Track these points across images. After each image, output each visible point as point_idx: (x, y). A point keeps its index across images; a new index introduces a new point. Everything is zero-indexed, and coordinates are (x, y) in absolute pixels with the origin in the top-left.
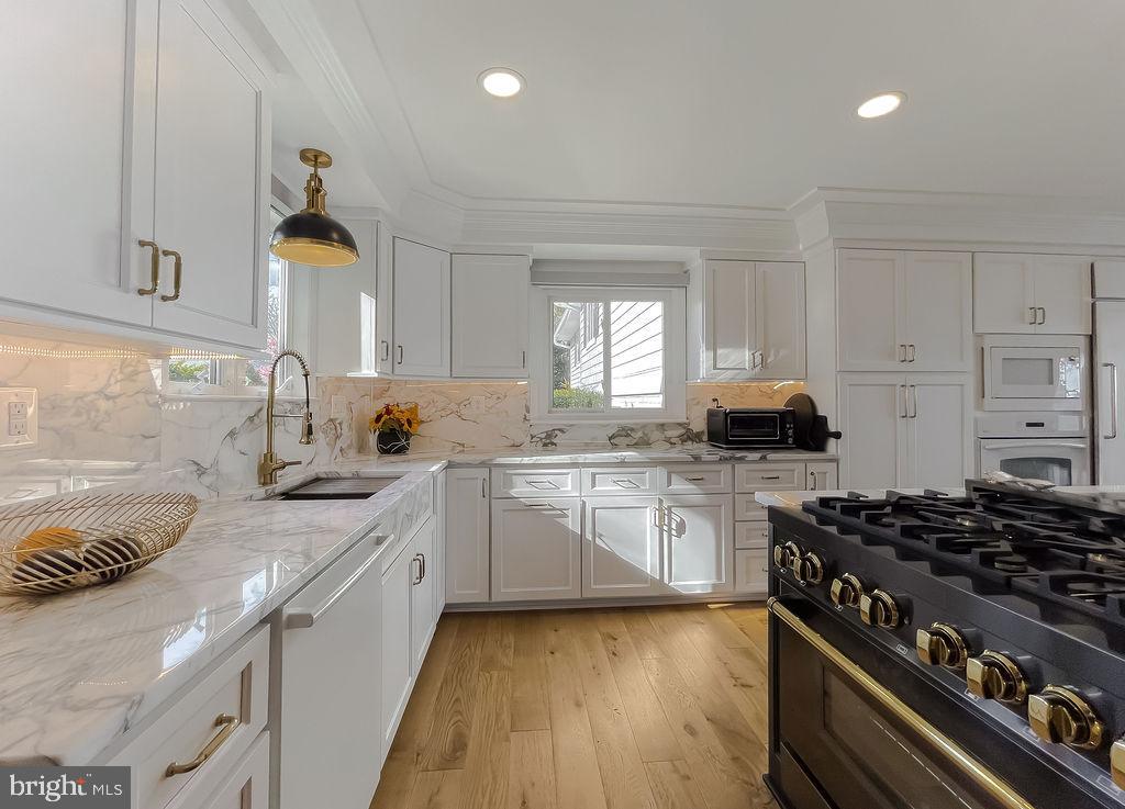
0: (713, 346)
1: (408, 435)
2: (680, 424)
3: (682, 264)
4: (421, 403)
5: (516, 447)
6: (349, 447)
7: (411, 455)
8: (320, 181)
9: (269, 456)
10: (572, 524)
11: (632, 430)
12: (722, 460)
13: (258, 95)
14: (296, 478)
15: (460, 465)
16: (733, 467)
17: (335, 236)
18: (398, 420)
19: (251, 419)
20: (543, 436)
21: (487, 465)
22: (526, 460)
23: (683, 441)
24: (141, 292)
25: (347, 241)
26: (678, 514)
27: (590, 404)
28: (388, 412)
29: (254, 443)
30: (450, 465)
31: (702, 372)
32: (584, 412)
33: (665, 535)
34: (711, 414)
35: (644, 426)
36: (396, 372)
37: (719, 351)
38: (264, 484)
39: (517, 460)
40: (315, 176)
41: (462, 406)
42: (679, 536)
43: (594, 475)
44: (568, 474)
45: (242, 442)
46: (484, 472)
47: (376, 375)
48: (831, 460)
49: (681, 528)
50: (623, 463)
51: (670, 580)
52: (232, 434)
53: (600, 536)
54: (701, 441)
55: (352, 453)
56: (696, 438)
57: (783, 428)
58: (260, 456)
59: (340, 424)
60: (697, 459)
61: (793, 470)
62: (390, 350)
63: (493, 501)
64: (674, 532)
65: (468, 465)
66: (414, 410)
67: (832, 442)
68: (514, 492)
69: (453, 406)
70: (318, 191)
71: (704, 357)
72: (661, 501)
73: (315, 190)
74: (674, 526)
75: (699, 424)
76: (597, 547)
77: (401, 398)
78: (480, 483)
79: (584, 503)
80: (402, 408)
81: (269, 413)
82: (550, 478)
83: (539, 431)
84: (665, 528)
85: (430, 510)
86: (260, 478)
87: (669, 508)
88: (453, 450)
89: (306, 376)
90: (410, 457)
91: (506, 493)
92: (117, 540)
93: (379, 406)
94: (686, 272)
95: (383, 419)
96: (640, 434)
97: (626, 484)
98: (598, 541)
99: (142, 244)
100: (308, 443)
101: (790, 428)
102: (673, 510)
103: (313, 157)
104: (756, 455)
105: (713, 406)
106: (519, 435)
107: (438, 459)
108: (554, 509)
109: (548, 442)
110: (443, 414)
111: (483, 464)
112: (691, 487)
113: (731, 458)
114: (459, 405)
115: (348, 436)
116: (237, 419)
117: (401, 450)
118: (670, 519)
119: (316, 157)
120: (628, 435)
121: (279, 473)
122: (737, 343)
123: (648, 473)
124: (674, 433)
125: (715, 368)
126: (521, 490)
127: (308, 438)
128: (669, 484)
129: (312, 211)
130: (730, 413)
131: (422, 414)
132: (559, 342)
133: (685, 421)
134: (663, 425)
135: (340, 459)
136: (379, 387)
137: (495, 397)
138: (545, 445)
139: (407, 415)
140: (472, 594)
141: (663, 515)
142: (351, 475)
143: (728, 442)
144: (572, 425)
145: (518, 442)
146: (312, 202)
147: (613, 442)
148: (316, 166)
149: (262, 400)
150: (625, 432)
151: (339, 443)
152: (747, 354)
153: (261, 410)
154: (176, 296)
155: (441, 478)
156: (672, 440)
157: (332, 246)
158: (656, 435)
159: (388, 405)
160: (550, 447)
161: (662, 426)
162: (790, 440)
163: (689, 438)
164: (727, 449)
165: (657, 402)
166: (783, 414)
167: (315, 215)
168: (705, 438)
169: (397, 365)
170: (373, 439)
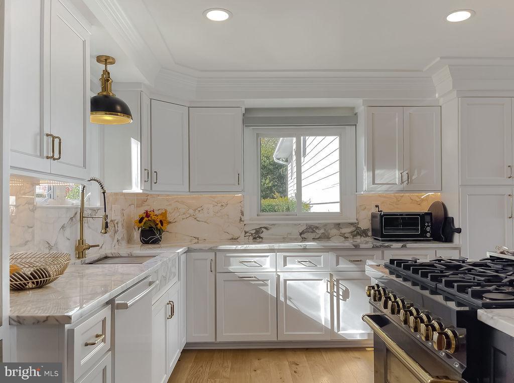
0: (372, 168)
1: (160, 231)
2: (352, 224)
3: (353, 109)
4: (169, 209)
5: (234, 240)
6: (122, 239)
7: (162, 244)
8: (109, 73)
9: (81, 241)
10: (270, 290)
11: (317, 228)
12: (375, 248)
13: (84, 42)
14: (95, 255)
15: (195, 250)
16: (383, 253)
17: (119, 108)
18: (154, 221)
19: (71, 219)
20: (253, 232)
21: (215, 251)
22: (239, 247)
23: (354, 236)
24: (48, 158)
25: (126, 112)
26: (343, 285)
27: (288, 209)
28: (147, 215)
29: (73, 233)
30: (189, 251)
31: (365, 187)
32: (284, 215)
33: (335, 298)
34: (373, 216)
35: (326, 225)
36: (153, 189)
37: (377, 172)
38: (79, 258)
39: (234, 247)
40: (106, 72)
41: (197, 212)
42: (344, 300)
43: (285, 258)
44: (268, 256)
45: (68, 232)
46: (211, 255)
47: (141, 191)
48: (455, 248)
49: (346, 295)
50: (305, 250)
51: (339, 329)
52: (63, 227)
53: (290, 299)
54: (367, 236)
55: (124, 243)
56: (363, 233)
57: (423, 226)
58: (76, 241)
59: (117, 223)
60: (357, 247)
61: (427, 255)
62: (149, 175)
63: (217, 274)
64: (341, 297)
65: (201, 250)
66: (164, 214)
67: (456, 235)
68: (231, 268)
69: (191, 211)
70: (108, 80)
71: (366, 177)
72: (331, 275)
73: (106, 79)
74: (341, 293)
75: (365, 224)
76: (287, 306)
77: (156, 206)
78: (208, 262)
79: (279, 276)
80: (156, 212)
81: (82, 216)
82: (256, 259)
83: (251, 229)
84: (335, 294)
85: (176, 278)
86: (76, 254)
87: (338, 281)
88: (191, 241)
89: (104, 193)
90: (162, 245)
91: (227, 269)
92: (41, 270)
93: (141, 212)
94: (356, 114)
95: (144, 221)
96: (322, 231)
97: (307, 264)
98: (288, 302)
99: (48, 135)
100: (106, 233)
101: (428, 226)
102: (340, 282)
103: (105, 60)
104: (400, 245)
105: (375, 210)
106: (236, 232)
107: (181, 247)
108: (259, 280)
109: (257, 236)
110: (184, 216)
111: (210, 250)
112: (352, 266)
113: (381, 246)
114: (195, 210)
115: (121, 232)
116: (65, 220)
117: (156, 242)
118: (338, 288)
119: (106, 60)
120: (313, 232)
121: (87, 252)
122: (389, 165)
123: (323, 257)
124: (347, 230)
125: (374, 183)
126: (235, 266)
127: (106, 229)
128: (338, 263)
129: (105, 93)
130: (384, 215)
131: (170, 218)
132: (279, 159)
133: (355, 221)
134: (339, 224)
135: (117, 247)
136: (140, 199)
137: (220, 205)
138: (255, 238)
139: (160, 218)
140: (204, 336)
141: (333, 285)
142: (127, 255)
143: (383, 236)
144: (274, 225)
145: (236, 236)
146: (105, 88)
147: (302, 236)
148: (106, 65)
149: (77, 208)
150: (312, 229)
151: (117, 237)
152: (397, 173)
153: (76, 214)
154: (60, 158)
155: (183, 257)
156: (346, 235)
157: (117, 115)
158: (334, 232)
159: (147, 211)
160: (259, 240)
161: (338, 226)
162: (428, 235)
163: (358, 234)
164: (382, 241)
165: (336, 208)
166: (423, 216)
167: (106, 97)
168: (370, 233)
169: (153, 184)
170: (137, 235)
